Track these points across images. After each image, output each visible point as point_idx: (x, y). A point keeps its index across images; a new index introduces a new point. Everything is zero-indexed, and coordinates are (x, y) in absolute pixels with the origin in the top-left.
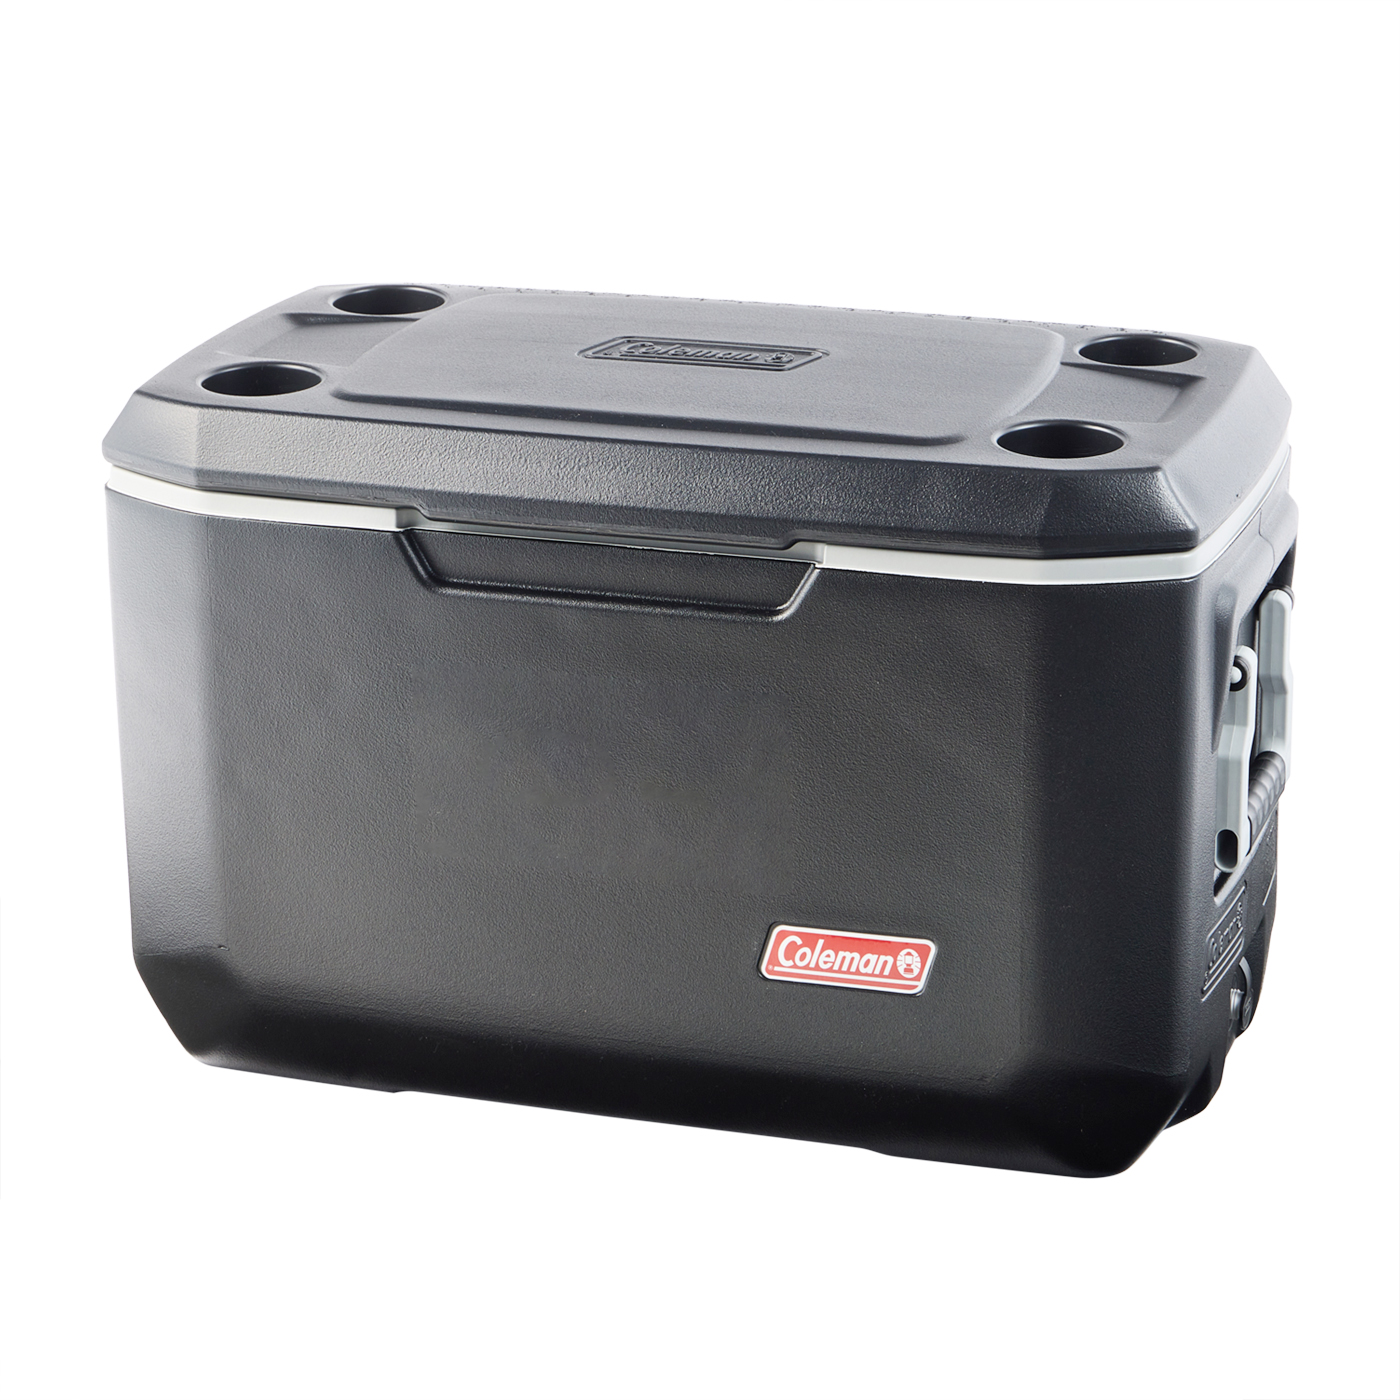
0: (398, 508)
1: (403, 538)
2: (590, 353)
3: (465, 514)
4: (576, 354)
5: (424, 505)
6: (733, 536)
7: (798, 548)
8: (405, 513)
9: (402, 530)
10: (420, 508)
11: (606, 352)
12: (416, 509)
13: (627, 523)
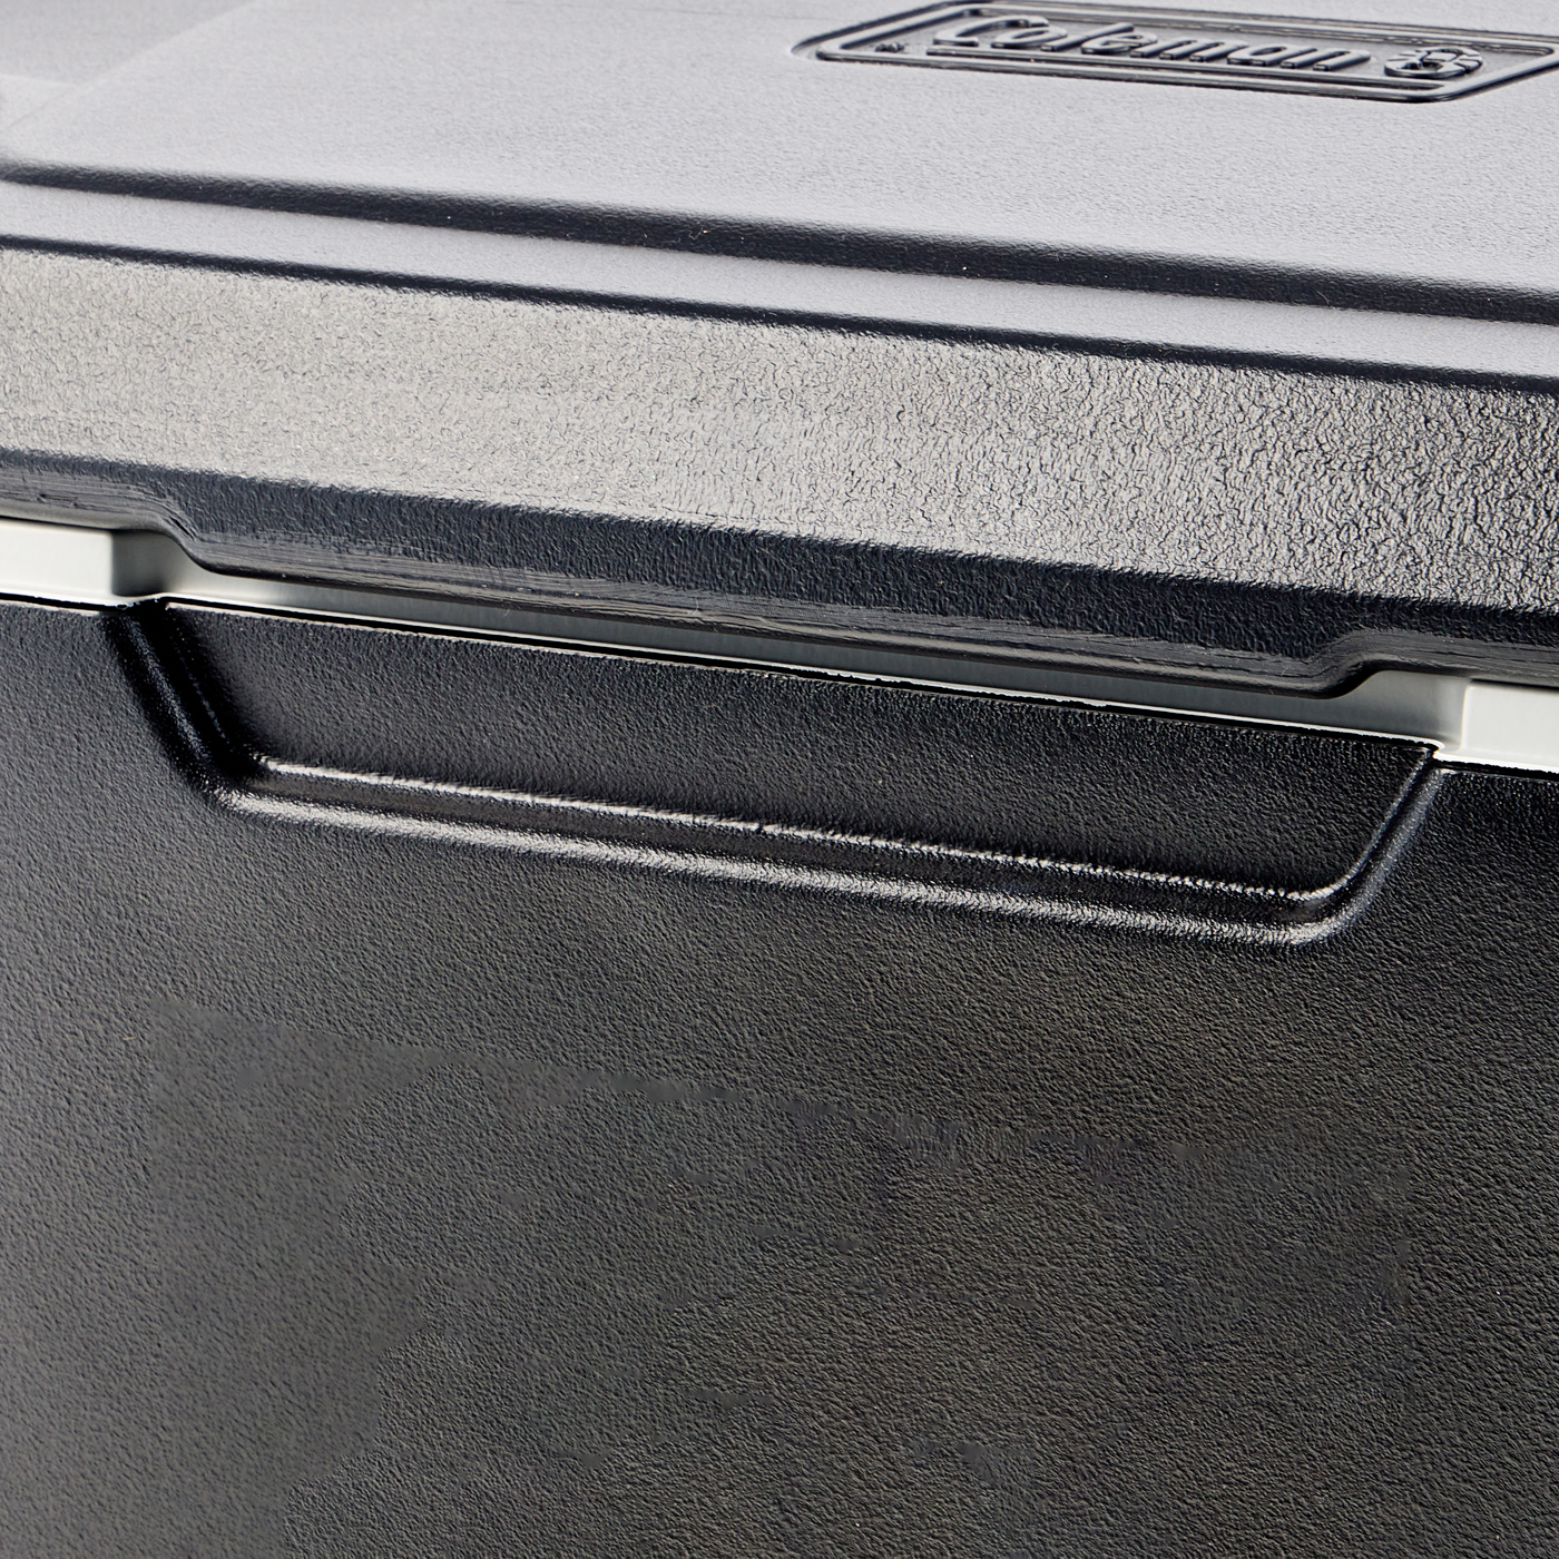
0: (114, 533)
1: (134, 627)
2: (832, 47)
3: (310, 557)
4: (789, 49)
5: (187, 520)
6: (1158, 647)
7: (1377, 688)
8: (140, 547)
9: (128, 601)
10: (177, 533)
11: (887, 42)
12: (163, 533)
13: (813, 595)
